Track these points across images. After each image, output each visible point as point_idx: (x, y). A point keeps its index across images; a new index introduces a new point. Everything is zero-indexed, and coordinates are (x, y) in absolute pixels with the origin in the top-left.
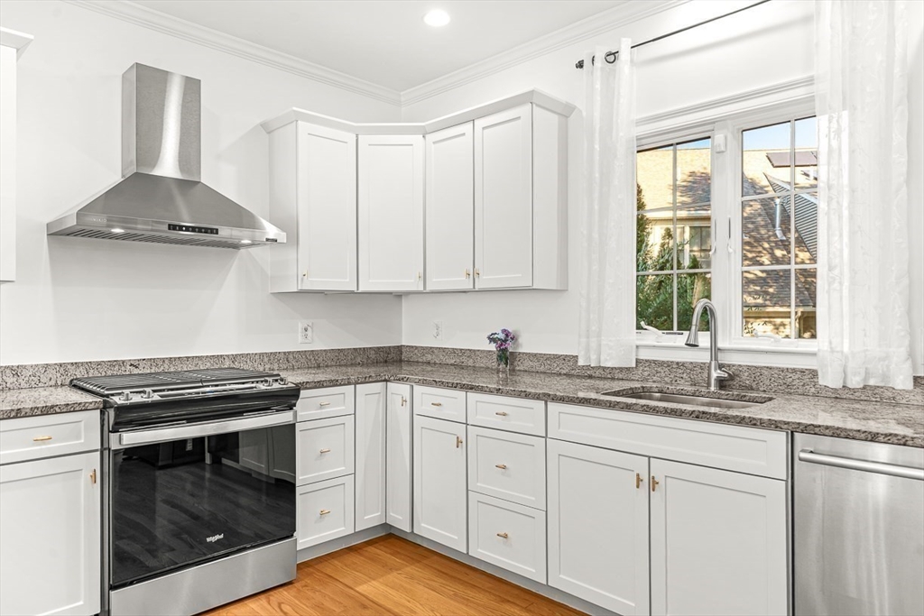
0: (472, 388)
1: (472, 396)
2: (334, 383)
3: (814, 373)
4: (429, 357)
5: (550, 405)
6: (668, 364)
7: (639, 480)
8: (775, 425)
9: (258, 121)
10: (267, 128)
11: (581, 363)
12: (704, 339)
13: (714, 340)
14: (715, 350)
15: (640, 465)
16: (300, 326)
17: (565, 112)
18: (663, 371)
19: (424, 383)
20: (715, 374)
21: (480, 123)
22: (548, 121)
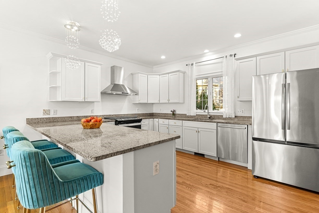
0: (170, 119)
1: (170, 120)
2: (146, 119)
3: (222, 116)
4: (159, 115)
5: (183, 121)
6: (201, 115)
7: (197, 132)
8: (215, 122)
9: (130, 73)
10: (132, 74)
11: (187, 115)
12: (206, 111)
13: (208, 111)
14: (208, 113)
15: (197, 129)
16: (137, 109)
17: (184, 73)
18: (200, 116)
19: (161, 118)
20: (208, 116)
21: (170, 74)
22: (181, 75)
